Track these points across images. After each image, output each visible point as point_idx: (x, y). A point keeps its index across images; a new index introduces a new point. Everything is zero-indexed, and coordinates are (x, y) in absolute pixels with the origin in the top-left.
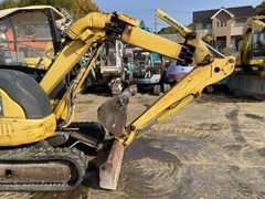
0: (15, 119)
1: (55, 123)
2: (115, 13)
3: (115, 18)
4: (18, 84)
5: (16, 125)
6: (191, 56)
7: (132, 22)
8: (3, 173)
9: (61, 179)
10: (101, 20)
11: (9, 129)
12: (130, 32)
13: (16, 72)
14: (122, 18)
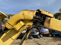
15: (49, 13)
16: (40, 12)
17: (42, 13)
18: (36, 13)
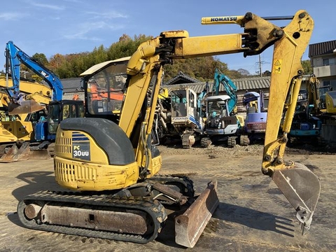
0: (100, 164)
1: (137, 171)
2: (162, 35)
3: (163, 39)
4: (104, 131)
5: (100, 171)
6: (256, 39)
7: (180, 35)
8: (87, 217)
9: (137, 230)
10: (151, 47)
11: (94, 174)
12: (181, 44)
13: (104, 121)
14: (169, 35)
15: (177, 32)
16: (164, 35)
17: (167, 36)
18: (160, 39)
